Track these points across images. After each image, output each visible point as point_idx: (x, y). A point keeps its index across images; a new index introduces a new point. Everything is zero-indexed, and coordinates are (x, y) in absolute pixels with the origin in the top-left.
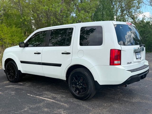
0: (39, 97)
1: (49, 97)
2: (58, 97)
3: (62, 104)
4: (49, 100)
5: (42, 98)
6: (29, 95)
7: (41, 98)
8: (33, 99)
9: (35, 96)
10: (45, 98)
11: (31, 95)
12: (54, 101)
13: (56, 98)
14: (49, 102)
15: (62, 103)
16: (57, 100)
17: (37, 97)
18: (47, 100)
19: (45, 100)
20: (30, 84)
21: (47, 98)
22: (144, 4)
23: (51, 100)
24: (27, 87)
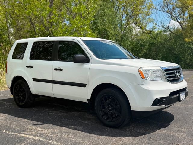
0: (18, 134)
1: (34, 133)
2: (47, 132)
3: (52, 142)
4: (34, 137)
5: (23, 135)
6: (4, 132)
7: (21, 135)
8: (10, 138)
9: (13, 133)
10: (27, 136)
11: (7, 132)
12: (41, 139)
13: (44, 134)
14: (33, 140)
15: (53, 140)
16: (46, 138)
17: (17, 134)
18: (31, 138)
19: (28, 138)
20: (5, 115)
21: (32, 135)
22: (155, 9)
23: (37, 138)
24: (2, 120)
